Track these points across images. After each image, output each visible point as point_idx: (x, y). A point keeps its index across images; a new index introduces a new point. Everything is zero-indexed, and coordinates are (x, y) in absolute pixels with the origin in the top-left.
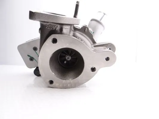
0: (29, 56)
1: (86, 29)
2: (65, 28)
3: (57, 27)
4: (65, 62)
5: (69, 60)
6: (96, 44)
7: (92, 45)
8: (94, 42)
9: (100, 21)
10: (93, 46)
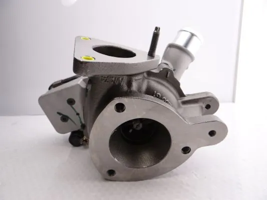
0: (59, 113)
1: (169, 72)
2: (136, 80)
3: (122, 79)
4: (131, 131)
5: (139, 129)
6: (186, 99)
7: (178, 100)
8: (181, 94)
9: (184, 48)
10: (180, 101)
